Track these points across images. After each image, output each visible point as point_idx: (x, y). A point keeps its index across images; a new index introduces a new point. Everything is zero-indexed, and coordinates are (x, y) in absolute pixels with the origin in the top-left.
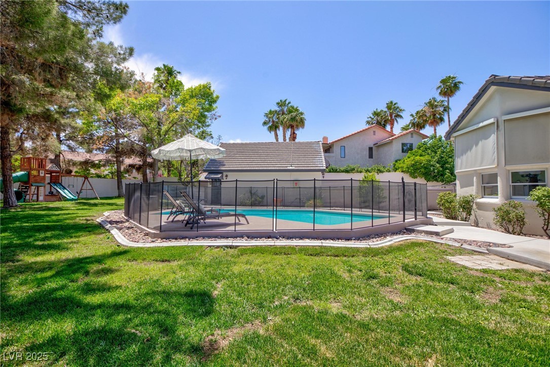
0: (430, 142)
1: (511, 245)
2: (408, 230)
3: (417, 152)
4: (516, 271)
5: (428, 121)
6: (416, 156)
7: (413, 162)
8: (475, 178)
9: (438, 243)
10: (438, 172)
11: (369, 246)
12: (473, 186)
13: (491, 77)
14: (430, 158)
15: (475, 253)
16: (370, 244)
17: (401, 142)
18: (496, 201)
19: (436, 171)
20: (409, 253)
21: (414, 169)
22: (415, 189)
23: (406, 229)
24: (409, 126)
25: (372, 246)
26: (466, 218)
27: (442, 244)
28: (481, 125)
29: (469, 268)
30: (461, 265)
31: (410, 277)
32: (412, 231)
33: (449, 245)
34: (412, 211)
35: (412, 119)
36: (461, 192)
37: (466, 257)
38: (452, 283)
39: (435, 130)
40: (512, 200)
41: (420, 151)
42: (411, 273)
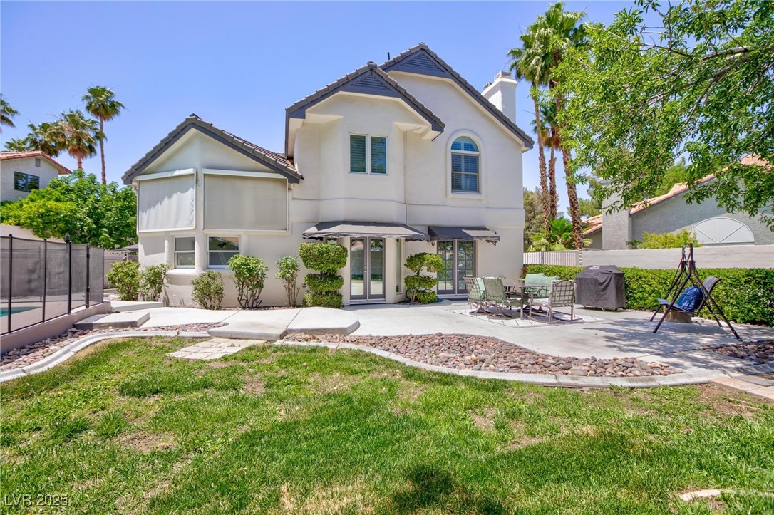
0: (74, 181)
1: (225, 321)
2: (81, 328)
3: (50, 194)
4: (250, 348)
5: (68, 146)
6: (49, 200)
7: (42, 210)
8: (166, 242)
9: (145, 337)
10: (90, 230)
11: (23, 374)
12: (164, 252)
13: (192, 115)
14: (75, 207)
15: (198, 340)
16: (25, 368)
17: (13, 170)
18: (194, 271)
19: (85, 229)
20: (115, 363)
21: (44, 223)
22: (88, 256)
23: (74, 326)
24: (24, 143)
25: (33, 372)
26: (154, 297)
27: (151, 338)
28: (177, 173)
29: (206, 360)
30: (193, 360)
31: (145, 401)
32: (90, 327)
33: (161, 337)
34: (60, 293)
35: (32, 132)
36: (147, 260)
37: (191, 348)
38: (206, 387)
39: (80, 163)
40: (210, 270)
41: (56, 193)
42: (141, 395)
